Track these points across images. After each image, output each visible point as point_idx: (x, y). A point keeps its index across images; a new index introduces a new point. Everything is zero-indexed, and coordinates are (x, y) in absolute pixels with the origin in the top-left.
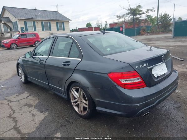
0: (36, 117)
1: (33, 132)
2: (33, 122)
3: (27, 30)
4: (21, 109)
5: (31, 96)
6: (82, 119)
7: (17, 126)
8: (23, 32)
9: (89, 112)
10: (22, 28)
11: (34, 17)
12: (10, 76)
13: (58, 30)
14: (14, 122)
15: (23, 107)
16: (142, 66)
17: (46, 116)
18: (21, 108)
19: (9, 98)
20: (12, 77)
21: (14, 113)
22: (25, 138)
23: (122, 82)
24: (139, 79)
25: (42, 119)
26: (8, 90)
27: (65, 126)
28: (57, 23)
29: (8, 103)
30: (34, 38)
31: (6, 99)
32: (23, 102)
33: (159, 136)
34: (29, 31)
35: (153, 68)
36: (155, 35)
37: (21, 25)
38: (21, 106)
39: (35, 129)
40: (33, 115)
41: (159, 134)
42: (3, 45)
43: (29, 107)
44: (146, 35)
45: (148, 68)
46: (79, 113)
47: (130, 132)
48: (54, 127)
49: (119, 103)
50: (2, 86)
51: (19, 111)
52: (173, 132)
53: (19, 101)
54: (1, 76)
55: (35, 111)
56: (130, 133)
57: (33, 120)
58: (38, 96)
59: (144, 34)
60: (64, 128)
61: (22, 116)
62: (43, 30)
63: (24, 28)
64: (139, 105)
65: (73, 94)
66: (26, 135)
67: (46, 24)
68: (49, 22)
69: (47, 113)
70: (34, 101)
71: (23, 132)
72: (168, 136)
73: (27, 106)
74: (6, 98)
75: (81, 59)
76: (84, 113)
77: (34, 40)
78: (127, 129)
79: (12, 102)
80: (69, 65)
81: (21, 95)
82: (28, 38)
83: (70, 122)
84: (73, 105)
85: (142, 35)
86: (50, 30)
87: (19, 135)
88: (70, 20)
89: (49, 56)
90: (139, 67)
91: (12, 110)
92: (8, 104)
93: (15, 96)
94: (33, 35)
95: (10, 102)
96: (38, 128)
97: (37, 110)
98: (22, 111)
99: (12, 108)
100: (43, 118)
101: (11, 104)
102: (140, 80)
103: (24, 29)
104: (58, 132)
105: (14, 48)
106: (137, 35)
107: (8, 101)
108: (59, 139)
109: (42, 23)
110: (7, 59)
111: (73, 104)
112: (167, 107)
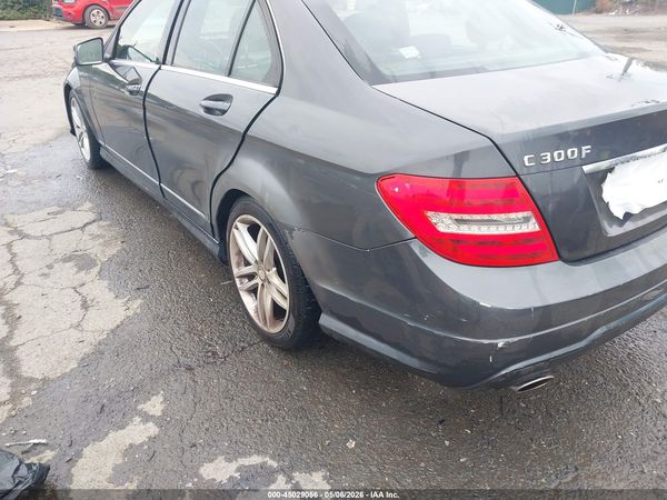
0: (92, 313)
1: (63, 377)
2: (76, 334)
4: (47, 271)
5: (101, 223)
6: (266, 346)
7: (13, 343)
9: (291, 328)
12: (49, 134)
14: (7, 323)
15: (56, 266)
16: (559, 155)
17: (130, 313)
18: (50, 267)
19: (19, 221)
20: (57, 138)
21: (18, 283)
22: (26, 399)
23: (442, 228)
24: (527, 220)
25: (112, 327)
26: (26, 188)
27: (190, 369)
29: (9, 238)
31: (7, 224)
32: (64, 245)
33: (575, 479)
35: (611, 170)
36: (656, 13)
38: (49, 261)
39: (74, 365)
40: (85, 306)
41: (577, 469)
42: (57, 9)
43: (81, 269)
44: (617, 14)
45: (587, 168)
46: (257, 321)
47: (450, 440)
48: (148, 365)
49: (412, 319)
50: (12, 168)
51: (39, 280)
52: (643, 472)
53: (49, 238)
54: (22, 128)
55: (98, 289)
56: (447, 443)
57: (78, 326)
58: (128, 224)
59: (609, 10)
60: (186, 377)
61: (43, 302)
64: (507, 344)
65: (237, 244)
66: (33, 386)
69: (139, 301)
70: (107, 244)
71: (24, 369)
72: (614, 487)
73: (71, 264)
74: (10, 218)
75: (275, 90)
76: (274, 325)
78: (441, 422)
79: (24, 236)
80: (224, 112)
81: (69, 212)
83: (214, 353)
84: (239, 285)
85: (599, 12)
87: (9, 381)
89: (164, 63)
90: (538, 159)
91: (16, 270)
92: (9, 246)
93: (42, 214)
95: (17, 237)
96: (85, 362)
97: (106, 283)
98: (48, 282)
99: (18, 263)
100: (118, 322)
101: (18, 247)
102: (533, 226)
104: (157, 395)
105: (97, 24)
106: (579, 10)
107: (15, 231)
108: (151, 424)
110: (59, 65)
111: (237, 281)
112: (642, 343)
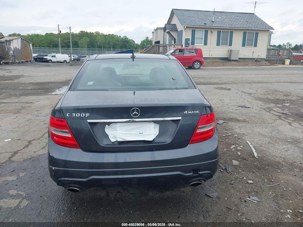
3: (193, 43)
8: (187, 47)
10: (187, 40)
11: (209, 24)
13: (244, 45)
24: (67, 132)
28: (245, 34)
30: (194, 56)
34: (195, 45)
37: (187, 35)
45: (89, 121)
62: (218, 44)
63: (191, 40)
67: (225, 35)
68: (231, 31)
77: (194, 59)
82: (185, 55)
86: (230, 45)
88: (272, 29)
90: (71, 115)
94: (194, 51)
102: (69, 135)
103: (190, 42)
109: (219, 33)
